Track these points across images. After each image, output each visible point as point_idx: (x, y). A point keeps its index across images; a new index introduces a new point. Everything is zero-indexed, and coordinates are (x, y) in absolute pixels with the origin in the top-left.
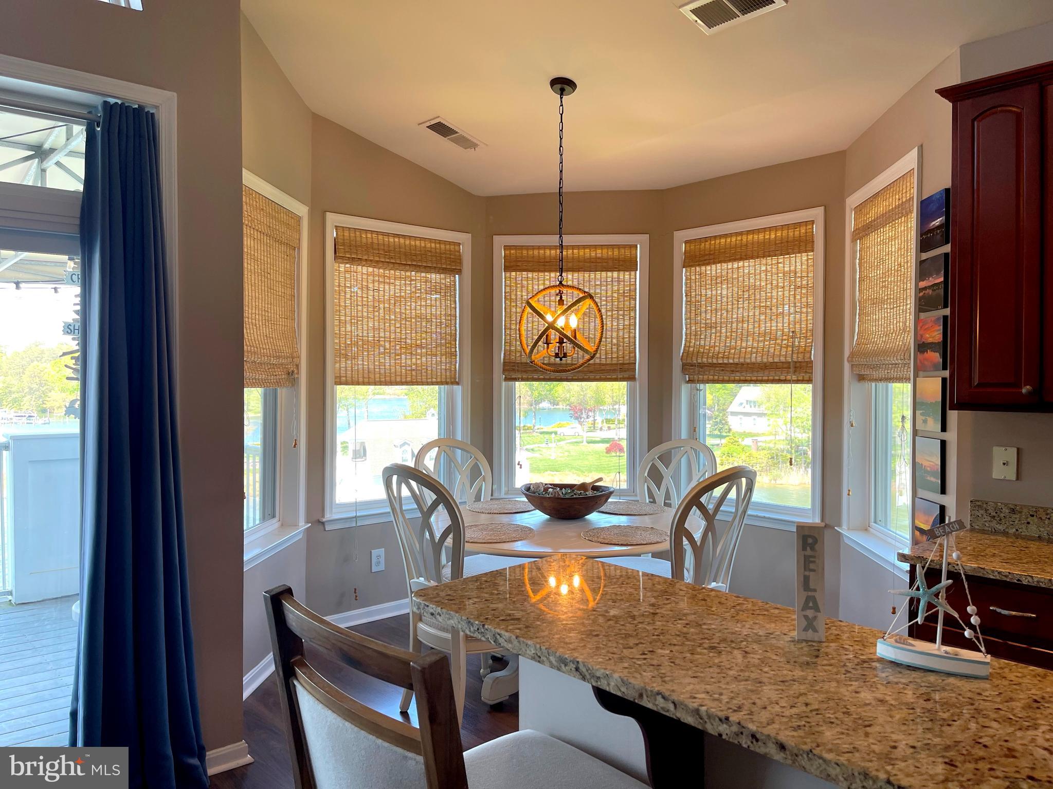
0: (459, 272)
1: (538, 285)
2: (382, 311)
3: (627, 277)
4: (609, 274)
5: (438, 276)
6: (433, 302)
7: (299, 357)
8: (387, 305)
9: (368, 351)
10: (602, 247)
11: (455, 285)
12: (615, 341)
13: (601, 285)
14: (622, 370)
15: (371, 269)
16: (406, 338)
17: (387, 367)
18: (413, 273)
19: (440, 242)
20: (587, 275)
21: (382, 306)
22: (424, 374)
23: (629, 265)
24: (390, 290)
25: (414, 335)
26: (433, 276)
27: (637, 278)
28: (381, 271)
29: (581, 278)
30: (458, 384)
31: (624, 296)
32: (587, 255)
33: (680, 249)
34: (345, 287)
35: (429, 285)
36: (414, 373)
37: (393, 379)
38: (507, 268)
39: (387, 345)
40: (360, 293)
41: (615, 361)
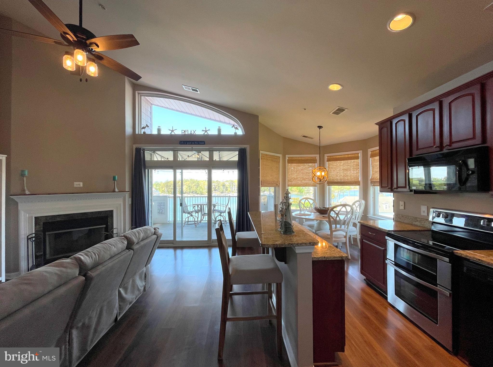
0: (316, 163)
1: (335, 164)
2: (298, 172)
3: (357, 161)
4: (353, 160)
5: (311, 164)
6: (310, 170)
7: (280, 182)
8: (299, 171)
9: (295, 180)
10: (350, 154)
11: (316, 165)
12: (354, 176)
13: (350, 163)
14: (355, 183)
15: (296, 164)
16: (303, 177)
17: (299, 183)
18: (305, 164)
19: (311, 157)
20: (347, 161)
21: (298, 171)
22: (308, 184)
23: (357, 158)
24: (299, 168)
25: (305, 176)
26: (310, 164)
27: (359, 161)
28: (298, 164)
29: (345, 162)
30: (316, 186)
31: (356, 165)
32: (347, 156)
33: (370, 153)
34: (290, 168)
35: (309, 166)
36: (305, 184)
37: (301, 185)
38: (327, 161)
39: (299, 179)
40: (293, 169)
41: (354, 181)
